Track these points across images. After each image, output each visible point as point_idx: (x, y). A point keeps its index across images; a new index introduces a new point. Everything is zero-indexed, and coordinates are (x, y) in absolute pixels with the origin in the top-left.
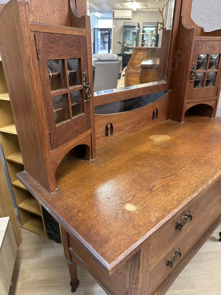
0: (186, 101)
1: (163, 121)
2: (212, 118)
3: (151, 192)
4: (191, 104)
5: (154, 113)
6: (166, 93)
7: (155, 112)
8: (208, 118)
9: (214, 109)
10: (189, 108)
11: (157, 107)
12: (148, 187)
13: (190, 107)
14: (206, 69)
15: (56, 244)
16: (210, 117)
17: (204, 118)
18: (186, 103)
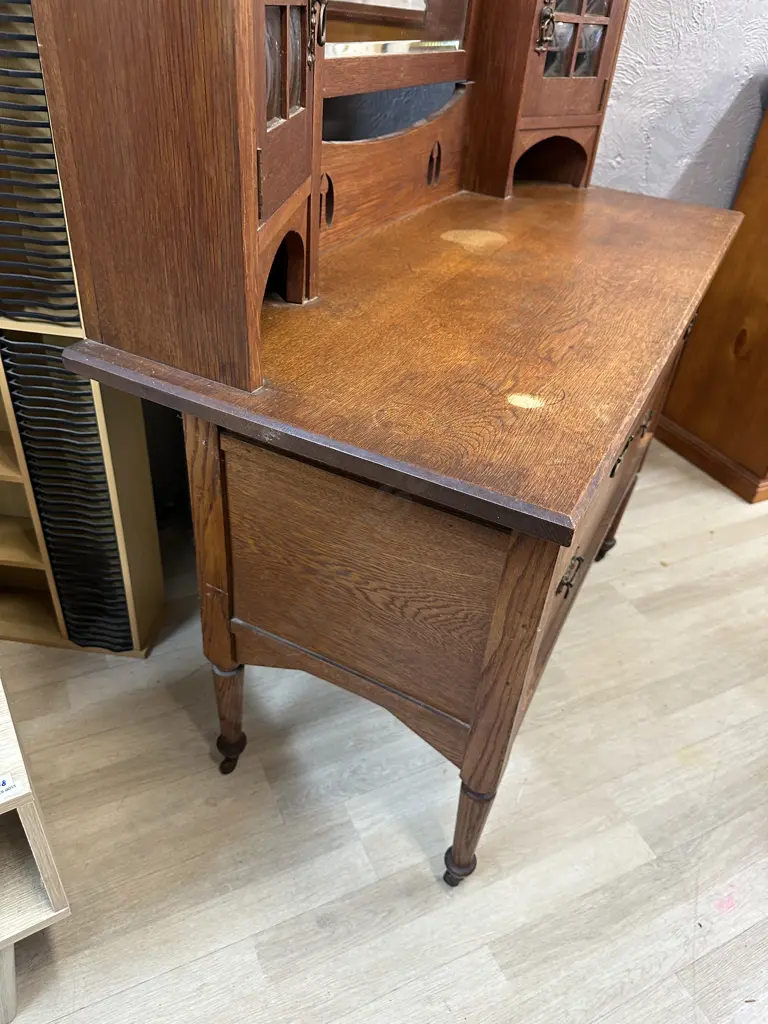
0: (522, 122)
1: (450, 191)
2: (581, 189)
3: (554, 364)
4: (534, 134)
5: (431, 159)
6: (462, 91)
7: (435, 156)
8: (570, 187)
9: (589, 158)
10: (527, 148)
11: (440, 138)
12: (536, 354)
13: (530, 146)
14: (579, 13)
15: (110, 657)
16: (576, 185)
17: (560, 188)
18: (521, 130)
